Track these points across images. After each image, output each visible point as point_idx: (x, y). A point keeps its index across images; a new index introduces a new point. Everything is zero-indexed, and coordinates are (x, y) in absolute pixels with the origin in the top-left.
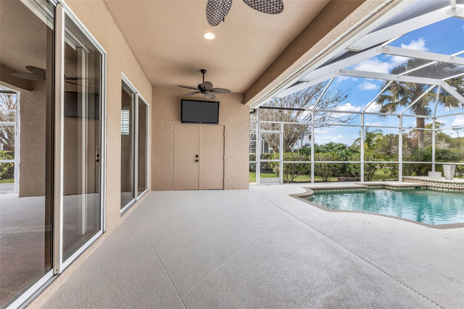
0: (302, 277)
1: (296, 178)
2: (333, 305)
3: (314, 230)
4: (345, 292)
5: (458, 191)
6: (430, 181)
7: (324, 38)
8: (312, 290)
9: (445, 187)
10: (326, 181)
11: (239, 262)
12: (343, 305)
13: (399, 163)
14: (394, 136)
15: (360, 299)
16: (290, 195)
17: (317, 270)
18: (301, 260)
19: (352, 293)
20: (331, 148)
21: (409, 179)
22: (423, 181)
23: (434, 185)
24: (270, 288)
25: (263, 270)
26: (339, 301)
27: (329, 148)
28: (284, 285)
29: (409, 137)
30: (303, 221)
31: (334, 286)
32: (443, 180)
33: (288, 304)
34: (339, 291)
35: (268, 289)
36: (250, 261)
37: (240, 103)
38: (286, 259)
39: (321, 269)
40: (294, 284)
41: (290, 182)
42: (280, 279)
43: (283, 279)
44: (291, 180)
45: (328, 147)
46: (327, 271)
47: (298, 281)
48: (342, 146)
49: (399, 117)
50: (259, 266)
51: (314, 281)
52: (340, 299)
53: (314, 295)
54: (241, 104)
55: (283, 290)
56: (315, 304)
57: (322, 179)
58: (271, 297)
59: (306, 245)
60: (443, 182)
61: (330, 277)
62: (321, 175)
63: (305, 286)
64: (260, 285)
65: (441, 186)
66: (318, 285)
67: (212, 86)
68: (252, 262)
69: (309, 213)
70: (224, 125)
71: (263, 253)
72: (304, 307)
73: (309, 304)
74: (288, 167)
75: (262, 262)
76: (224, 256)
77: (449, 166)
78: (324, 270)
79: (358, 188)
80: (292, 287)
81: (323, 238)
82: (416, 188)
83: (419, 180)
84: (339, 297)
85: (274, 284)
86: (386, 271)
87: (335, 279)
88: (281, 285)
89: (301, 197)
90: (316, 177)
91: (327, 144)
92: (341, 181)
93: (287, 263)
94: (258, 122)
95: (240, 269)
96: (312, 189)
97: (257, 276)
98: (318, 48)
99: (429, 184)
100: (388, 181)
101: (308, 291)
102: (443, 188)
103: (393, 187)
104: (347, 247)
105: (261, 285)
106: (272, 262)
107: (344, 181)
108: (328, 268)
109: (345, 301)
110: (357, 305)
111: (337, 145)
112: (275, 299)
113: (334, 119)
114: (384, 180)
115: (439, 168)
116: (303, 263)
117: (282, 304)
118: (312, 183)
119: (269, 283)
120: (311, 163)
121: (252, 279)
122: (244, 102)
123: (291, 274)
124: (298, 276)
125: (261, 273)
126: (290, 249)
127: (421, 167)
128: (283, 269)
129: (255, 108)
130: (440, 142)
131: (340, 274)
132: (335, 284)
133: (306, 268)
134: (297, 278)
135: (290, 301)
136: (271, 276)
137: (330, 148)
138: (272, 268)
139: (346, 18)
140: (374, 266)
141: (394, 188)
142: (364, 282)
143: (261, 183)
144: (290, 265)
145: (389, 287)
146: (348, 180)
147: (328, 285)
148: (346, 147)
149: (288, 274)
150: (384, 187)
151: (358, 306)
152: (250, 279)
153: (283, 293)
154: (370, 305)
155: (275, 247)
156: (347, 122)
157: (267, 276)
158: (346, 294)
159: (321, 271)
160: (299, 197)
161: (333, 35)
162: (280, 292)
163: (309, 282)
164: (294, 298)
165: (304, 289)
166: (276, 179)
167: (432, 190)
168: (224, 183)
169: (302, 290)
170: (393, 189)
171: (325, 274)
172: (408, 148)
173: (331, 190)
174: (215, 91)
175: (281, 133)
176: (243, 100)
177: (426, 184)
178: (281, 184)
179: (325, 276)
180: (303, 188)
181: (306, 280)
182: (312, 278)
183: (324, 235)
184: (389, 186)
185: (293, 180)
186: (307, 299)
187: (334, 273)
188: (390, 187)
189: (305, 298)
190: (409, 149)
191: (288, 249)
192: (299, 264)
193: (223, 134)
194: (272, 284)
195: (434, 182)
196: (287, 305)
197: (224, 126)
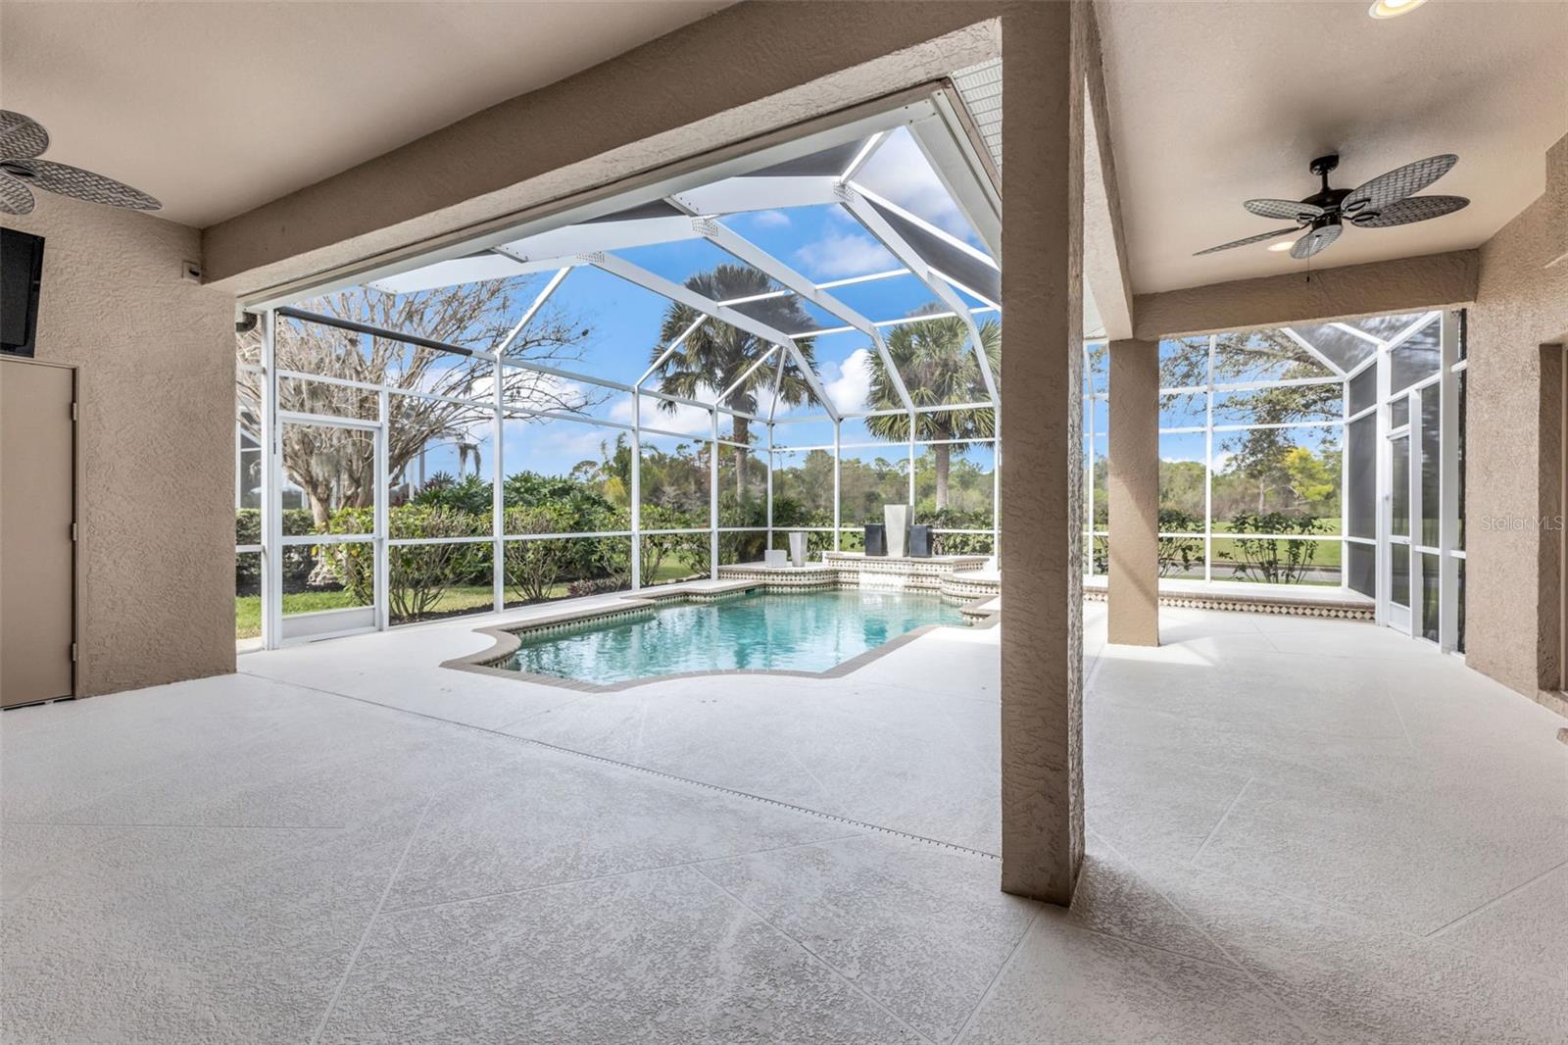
0: (648, 917)
1: (437, 600)
2: (762, 949)
3: (594, 761)
4: (766, 900)
5: (789, 589)
6: (770, 573)
7: (638, 143)
8: (695, 939)
9: (795, 583)
10: (537, 600)
11: (391, 985)
12: (779, 934)
13: (710, 533)
14: (668, 460)
15: (801, 899)
16: (442, 665)
17: (671, 874)
18: (613, 869)
19: (779, 892)
20: (530, 491)
21: (731, 572)
22: (757, 573)
23: (778, 580)
24: (576, 1007)
25: (509, 960)
26: (767, 928)
27: (522, 490)
28: (611, 971)
29: (697, 464)
30: (543, 743)
31: (734, 899)
32: (789, 567)
33: (658, 1019)
34: (753, 904)
35: (571, 1014)
36: (441, 958)
37: (176, 272)
38: (567, 885)
39: (679, 868)
40: (637, 952)
41: (412, 618)
42: (587, 960)
43: (598, 955)
44: (416, 611)
45: (520, 488)
46: (697, 867)
47: (644, 935)
48: (560, 485)
49: (711, 411)
50: (487, 958)
51: (682, 909)
52: (767, 924)
53: (707, 948)
54: (185, 279)
55: (618, 986)
56: (723, 973)
57: (523, 593)
58: (596, 1032)
59: (600, 816)
60: (790, 574)
61: (713, 879)
62: (523, 582)
63: (670, 936)
64: (536, 1018)
65: (789, 583)
66: (698, 916)
67: (44, 149)
68: (449, 958)
69: (549, 711)
70: (73, 363)
71: (471, 901)
72: (703, 998)
73: (709, 982)
74: (407, 562)
75: (491, 936)
76: (297, 996)
77: (798, 536)
78: (688, 868)
79: (633, 609)
80: (636, 962)
81: (632, 775)
82: (746, 592)
83: (749, 573)
84: (762, 920)
85: (579, 985)
86: (805, 805)
87: (725, 878)
88: (602, 975)
89: (487, 663)
90: (507, 588)
91: (513, 476)
92: (581, 596)
93: (575, 897)
94: (270, 372)
95: (417, 1007)
96: (509, 631)
97: (504, 996)
98: (609, 165)
99: (769, 580)
100: (688, 580)
101: (685, 950)
102: (791, 586)
103: (705, 595)
104: (703, 780)
105: (538, 1014)
106: (527, 917)
107: (587, 594)
108: (694, 857)
109: (777, 921)
110: (804, 916)
111: (544, 483)
112: (611, 1031)
113: (548, 398)
114: (678, 581)
115: (781, 541)
116: (622, 873)
117: (642, 1032)
118: (498, 612)
119: (561, 995)
120: (492, 542)
121: (490, 1018)
122: (202, 271)
123: (611, 925)
124: (634, 921)
125: (512, 977)
126: (559, 847)
127: (750, 538)
128: (576, 923)
129: (251, 309)
130: (754, 480)
131: (728, 859)
132: (731, 891)
133: (640, 885)
134: (636, 929)
135: (659, 1005)
136: (553, 966)
137: (526, 491)
138: (539, 937)
139: (713, 117)
140: (780, 804)
141: (708, 599)
142: (784, 854)
143: (285, 636)
144: (591, 900)
145: (831, 839)
146: (599, 591)
147: (722, 902)
148: (571, 488)
149: (603, 931)
150: (685, 598)
151: (808, 918)
152: (483, 1021)
153: (623, 996)
154: (825, 901)
155: (503, 861)
156: (583, 410)
157: (539, 973)
158: (771, 902)
159: (682, 871)
160: (480, 664)
161: (664, 148)
162: (612, 1000)
163: (672, 920)
164: (663, 992)
165: (672, 949)
166: (358, 612)
167: (773, 594)
168: (73, 664)
169: (669, 953)
170: (705, 602)
171: (697, 875)
172: (695, 492)
173: (564, 625)
174: (44, 178)
175: (380, 429)
176: (197, 261)
177: (763, 582)
178: (381, 630)
179: (700, 881)
180: (475, 631)
181: (662, 921)
182: (674, 904)
183: (628, 765)
184: (697, 594)
185: (426, 609)
186: (697, 971)
187: (716, 862)
188: (698, 598)
189: (689, 972)
190: (698, 495)
191: (553, 851)
192: (615, 882)
193: (65, 412)
194: (574, 991)
195: (777, 574)
196: (657, 1024)
197: (74, 371)
